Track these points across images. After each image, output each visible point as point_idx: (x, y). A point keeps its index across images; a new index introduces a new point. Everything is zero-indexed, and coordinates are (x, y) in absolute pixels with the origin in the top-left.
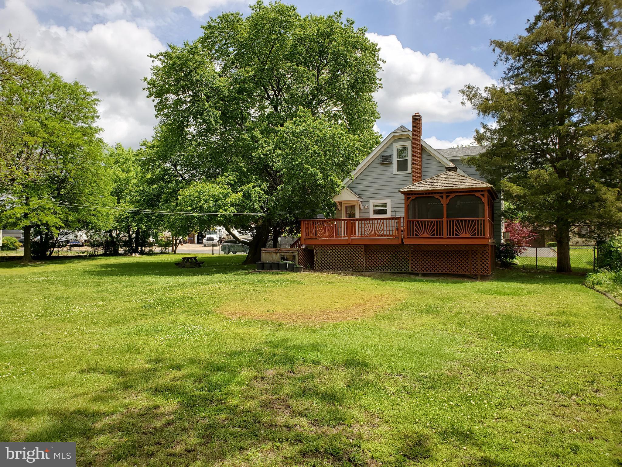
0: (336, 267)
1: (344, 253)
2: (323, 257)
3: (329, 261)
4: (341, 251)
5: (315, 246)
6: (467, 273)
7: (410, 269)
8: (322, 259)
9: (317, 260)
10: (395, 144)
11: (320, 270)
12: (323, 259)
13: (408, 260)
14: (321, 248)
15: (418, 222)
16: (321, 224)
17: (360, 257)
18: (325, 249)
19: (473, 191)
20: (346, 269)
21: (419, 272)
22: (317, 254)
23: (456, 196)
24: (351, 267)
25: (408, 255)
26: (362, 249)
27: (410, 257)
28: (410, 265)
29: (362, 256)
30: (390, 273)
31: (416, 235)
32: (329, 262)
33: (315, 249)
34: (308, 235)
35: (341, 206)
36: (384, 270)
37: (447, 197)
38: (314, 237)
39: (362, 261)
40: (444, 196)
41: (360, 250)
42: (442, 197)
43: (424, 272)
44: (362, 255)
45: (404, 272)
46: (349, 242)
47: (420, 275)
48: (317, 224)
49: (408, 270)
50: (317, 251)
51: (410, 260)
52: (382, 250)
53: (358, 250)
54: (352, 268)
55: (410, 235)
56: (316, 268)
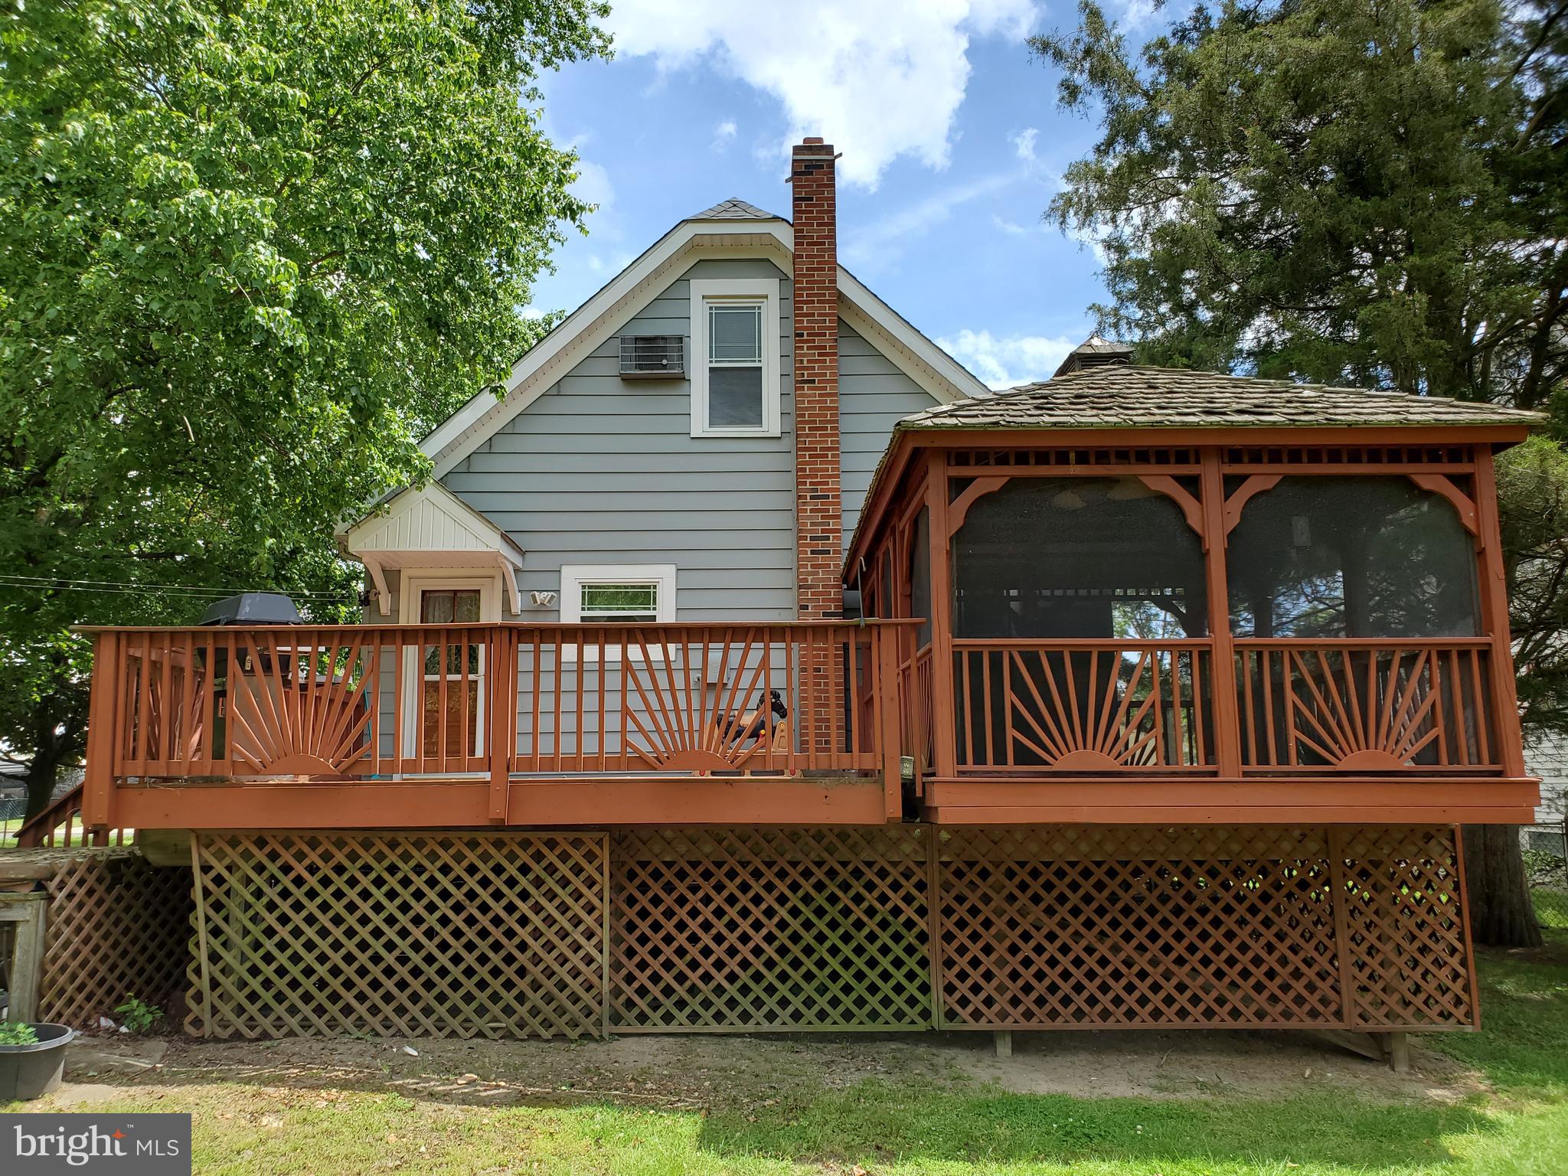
0: (374, 1010)
1: (445, 895)
2: (270, 932)
3: (322, 959)
4: (419, 882)
5: (206, 838)
6: (1325, 1024)
7: (937, 1001)
8: (257, 946)
9: (214, 958)
10: (700, 287)
11: (238, 1036)
12: (269, 945)
13: (923, 937)
14: (260, 856)
15: (1031, 659)
16: (267, 667)
17: (577, 922)
18: (286, 869)
19: (1395, 454)
20: (455, 1023)
21: (998, 1025)
22: (218, 906)
23: (1287, 479)
24: (496, 1009)
25: (921, 899)
26: (590, 856)
27: (935, 914)
28: (937, 978)
29: (589, 920)
30: (795, 1037)
31: (1024, 756)
32: (322, 970)
33: (206, 869)
34: (153, 755)
35: (393, 588)
36: (745, 1017)
37: (1232, 483)
38: (208, 767)
39: (589, 960)
40: (1212, 476)
41: (578, 870)
42: (1192, 484)
43: (1033, 1025)
44: (590, 909)
45: (895, 1026)
46: (498, 811)
47: (1004, 1048)
48: (233, 664)
49: (926, 1014)
50: (219, 880)
51: (936, 939)
52: (732, 862)
53: (564, 869)
54: (508, 1011)
55: (979, 759)
56: (197, 1023)
